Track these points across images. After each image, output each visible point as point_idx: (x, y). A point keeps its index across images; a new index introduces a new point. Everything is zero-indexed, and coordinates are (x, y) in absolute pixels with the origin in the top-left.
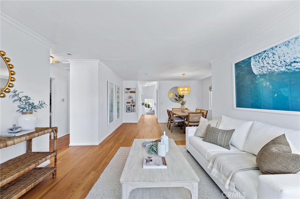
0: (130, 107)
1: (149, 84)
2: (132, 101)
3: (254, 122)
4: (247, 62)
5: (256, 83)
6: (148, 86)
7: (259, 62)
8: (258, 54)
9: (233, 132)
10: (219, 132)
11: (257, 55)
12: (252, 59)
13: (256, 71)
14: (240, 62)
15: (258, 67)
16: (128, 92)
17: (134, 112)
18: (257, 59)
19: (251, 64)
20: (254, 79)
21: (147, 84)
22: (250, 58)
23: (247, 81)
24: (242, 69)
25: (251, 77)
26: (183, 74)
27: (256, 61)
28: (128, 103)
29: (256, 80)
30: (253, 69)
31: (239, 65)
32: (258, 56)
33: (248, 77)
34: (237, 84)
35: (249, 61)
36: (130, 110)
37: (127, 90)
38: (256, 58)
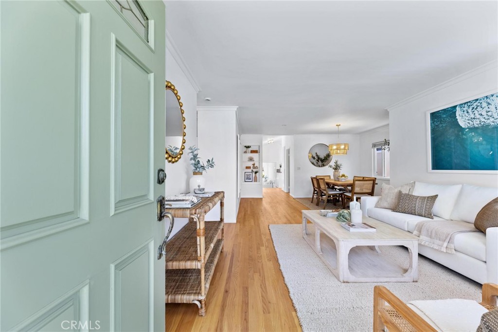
0: (250, 175)
1: (272, 139)
2: (254, 165)
3: (463, 185)
4: (451, 112)
5: (463, 139)
6: (269, 142)
7: (468, 112)
8: (467, 103)
9: (436, 198)
10: (417, 199)
11: (465, 103)
12: (458, 108)
13: (464, 123)
14: (439, 111)
15: (467, 118)
16: (247, 152)
17: (257, 181)
18: (465, 109)
19: (456, 114)
20: (460, 133)
21: (269, 140)
22: (455, 107)
23: (450, 135)
24: (441, 121)
25: (456, 131)
26: (337, 125)
27: (464, 111)
28: (247, 168)
29: (463, 134)
30: (458, 120)
31: (438, 115)
32: (466, 105)
33: (451, 130)
34: (434, 140)
35: (454, 111)
36: (250, 179)
37: (245, 148)
38: (464, 107)
